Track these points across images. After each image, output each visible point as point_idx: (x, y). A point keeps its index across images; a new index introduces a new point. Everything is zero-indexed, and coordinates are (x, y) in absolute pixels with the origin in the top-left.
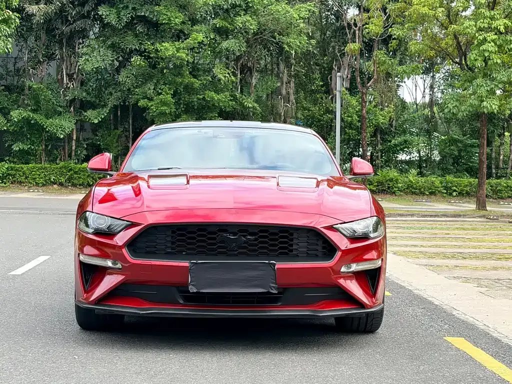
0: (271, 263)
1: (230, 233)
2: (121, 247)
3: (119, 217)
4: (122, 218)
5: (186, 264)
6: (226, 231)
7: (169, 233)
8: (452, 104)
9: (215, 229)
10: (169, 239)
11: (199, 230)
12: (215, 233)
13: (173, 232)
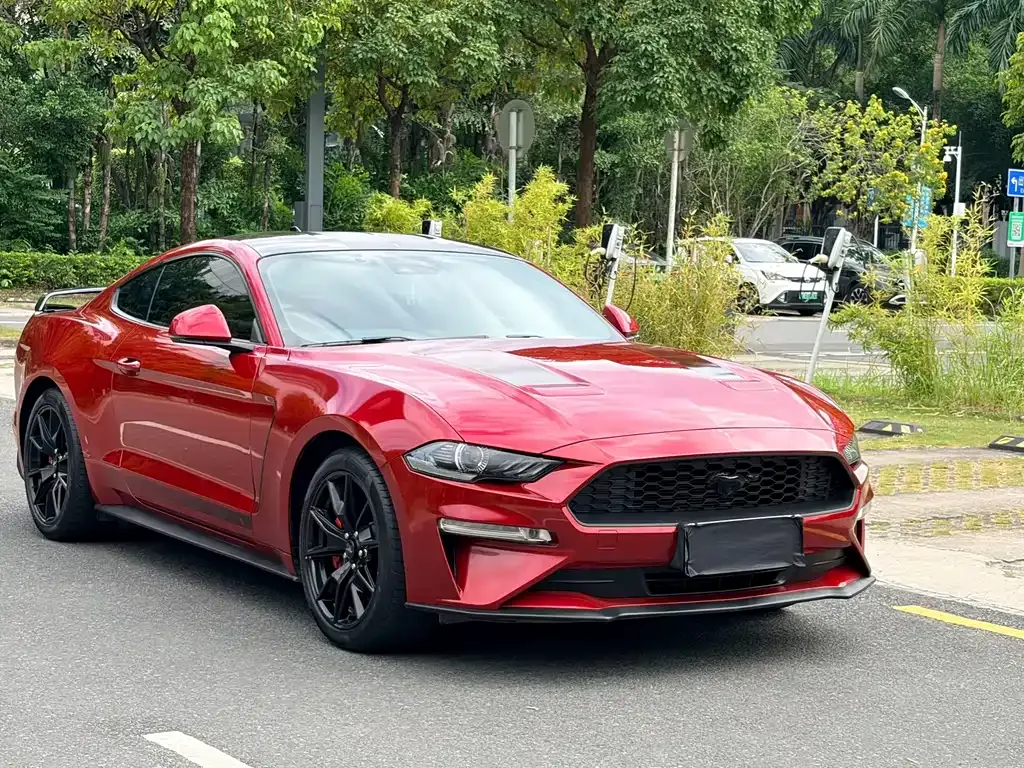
0: (797, 518)
1: (725, 471)
2: (560, 506)
3: (538, 452)
4: (547, 454)
5: (669, 528)
6: (719, 468)
7: (632, 475)
8: (150, 124)
9: (701, 466)
10: (631, 486)
11: (681, 469)
12: (702, 473)
13: (639, 475)
